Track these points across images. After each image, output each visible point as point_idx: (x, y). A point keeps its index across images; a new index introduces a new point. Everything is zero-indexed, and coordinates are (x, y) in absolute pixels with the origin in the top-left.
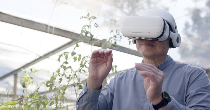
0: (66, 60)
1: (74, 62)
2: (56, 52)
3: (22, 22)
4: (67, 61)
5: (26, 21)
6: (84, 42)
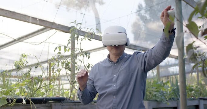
1: (65, 52)
2: (30, 36)
3: (6, 13)
4: (60, 52)
5: (9, 12)
6: (56, 29)
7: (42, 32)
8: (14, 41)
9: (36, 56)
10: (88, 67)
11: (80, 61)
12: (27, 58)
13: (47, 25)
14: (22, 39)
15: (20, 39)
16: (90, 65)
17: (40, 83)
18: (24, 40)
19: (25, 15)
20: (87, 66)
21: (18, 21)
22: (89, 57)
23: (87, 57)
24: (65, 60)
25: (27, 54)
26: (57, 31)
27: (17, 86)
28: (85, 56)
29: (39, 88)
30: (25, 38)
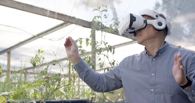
0: (81, 45)
1: (87, 46)
2: (49, 32)
3: (23, 7)
5: (27, 6)
6: (76, 24)
7: (61, 27)
8: (34, 38)
9: (54, 52)
10: (113, 64)
11: (105, 56)
12: (44, 54)
13: (67, 20)
14: (41, 36)
15: (39, 35)
16: (115, 61)
17: (57, 83)
18: (43, 36)
19: (43, 9)
20: (112, 62)
21: (36, 15)
22: (114, 53)
23: (111, 52)
24: (87, 56)
25: (44, 50)
26: (76, 25)
27: (29, 87)
28: (110, 51)
29: (57, 89)
30: (44, 34)
